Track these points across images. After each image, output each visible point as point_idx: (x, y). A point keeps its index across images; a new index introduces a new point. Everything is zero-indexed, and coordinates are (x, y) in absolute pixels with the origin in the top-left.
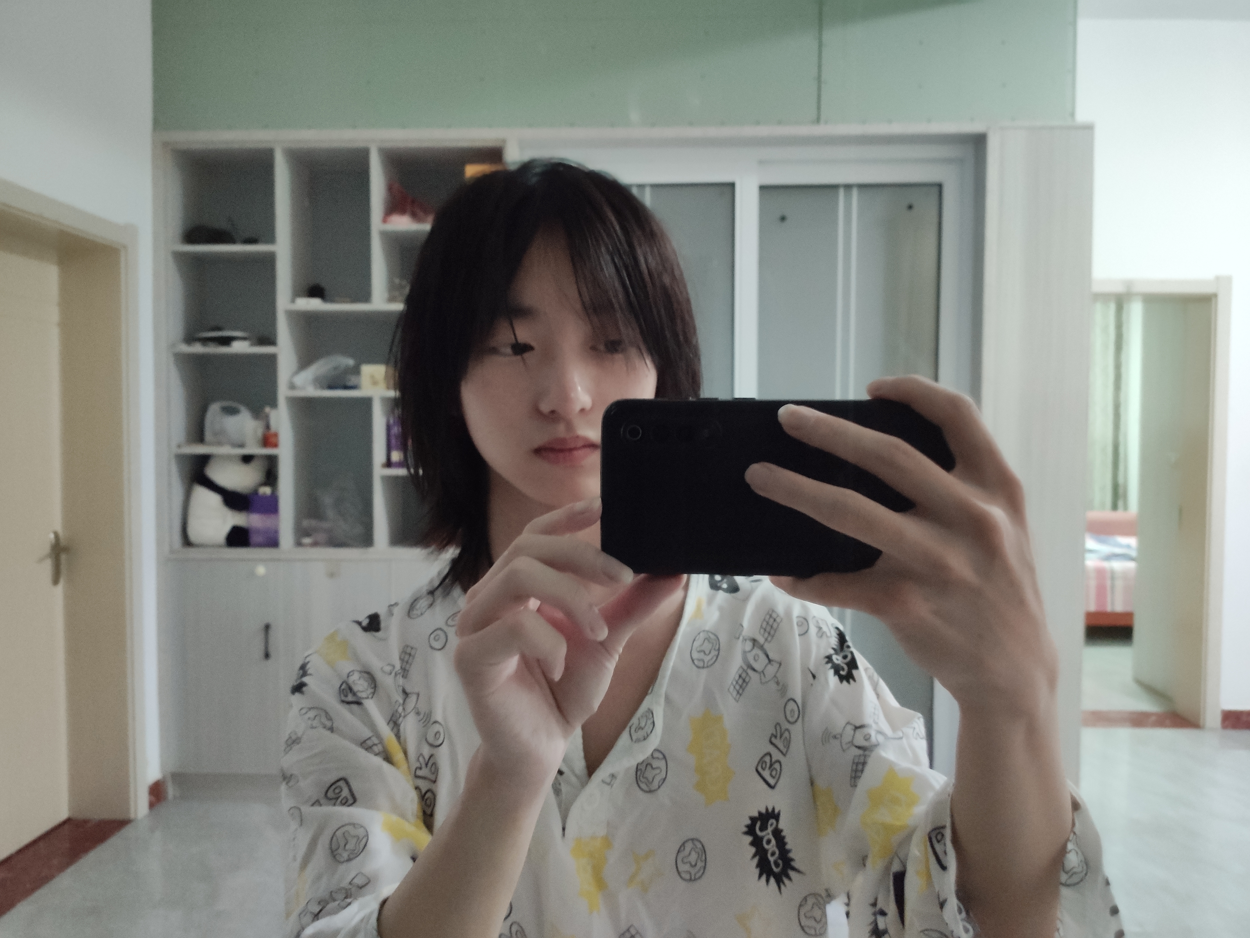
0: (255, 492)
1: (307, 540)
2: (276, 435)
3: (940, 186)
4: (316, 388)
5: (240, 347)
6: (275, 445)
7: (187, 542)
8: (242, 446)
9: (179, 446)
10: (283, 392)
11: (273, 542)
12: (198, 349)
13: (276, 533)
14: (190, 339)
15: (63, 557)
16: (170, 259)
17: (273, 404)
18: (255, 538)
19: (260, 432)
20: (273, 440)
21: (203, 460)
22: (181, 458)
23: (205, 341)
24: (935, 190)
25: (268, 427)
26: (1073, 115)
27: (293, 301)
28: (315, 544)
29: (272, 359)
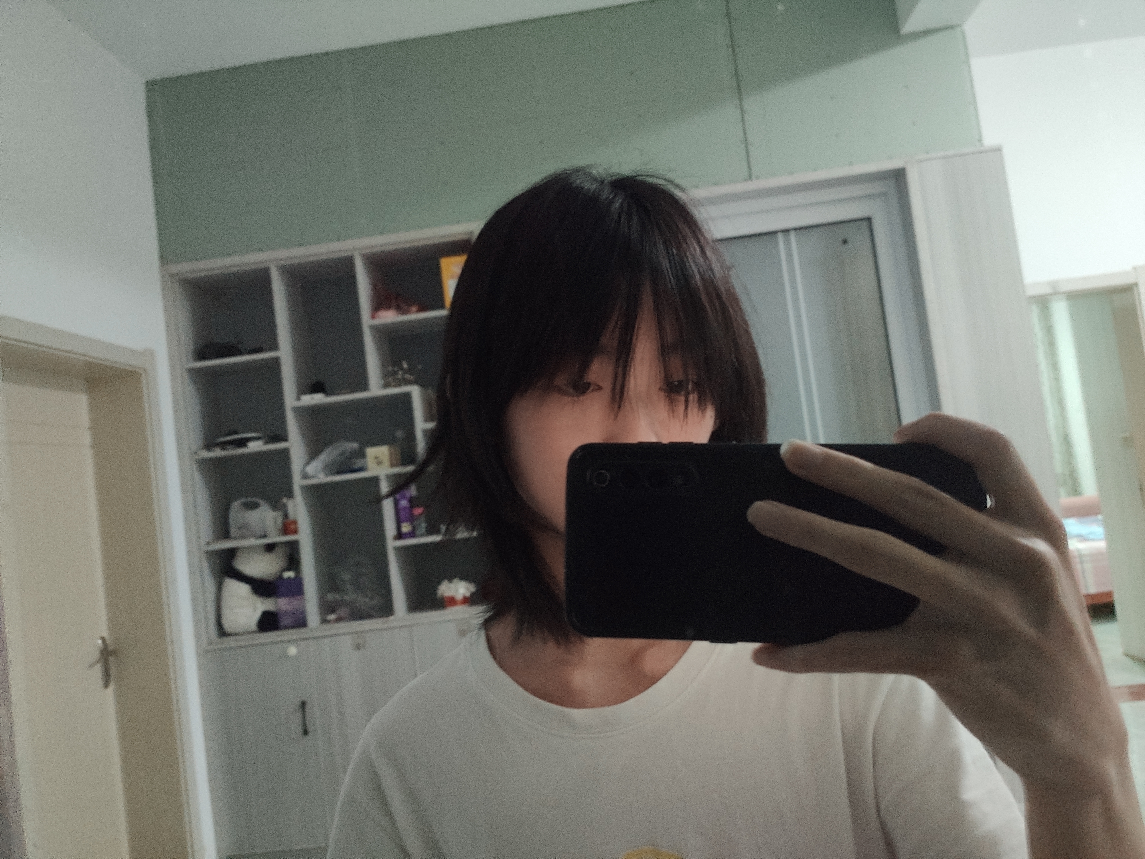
0: (280, 578)
1: (332, 617)
2: (295, 522)
3: (869, 220)
4: (327, 475)
5: (255, 446)
6: (295, 532)
7: (222, 632)
8: (264, 536)
9: (208, 544)
10: (297, 482)
11: (301, 623)
12: (218, 453)
13: (303, 612)
14: (209, 446)
15: (112, 659)
16: (186, 375)
17: (290, 495)
18: (285, 621)
19: (280, 521)
20: (292, 527)
21: (231, 554)
22: (211, 555)
23: (223, 445)
24: (865, 224)
25: (286, 515)
26: (980, 141)
27: (299, 399)
28: (339, 620)
29: (285, 453)
